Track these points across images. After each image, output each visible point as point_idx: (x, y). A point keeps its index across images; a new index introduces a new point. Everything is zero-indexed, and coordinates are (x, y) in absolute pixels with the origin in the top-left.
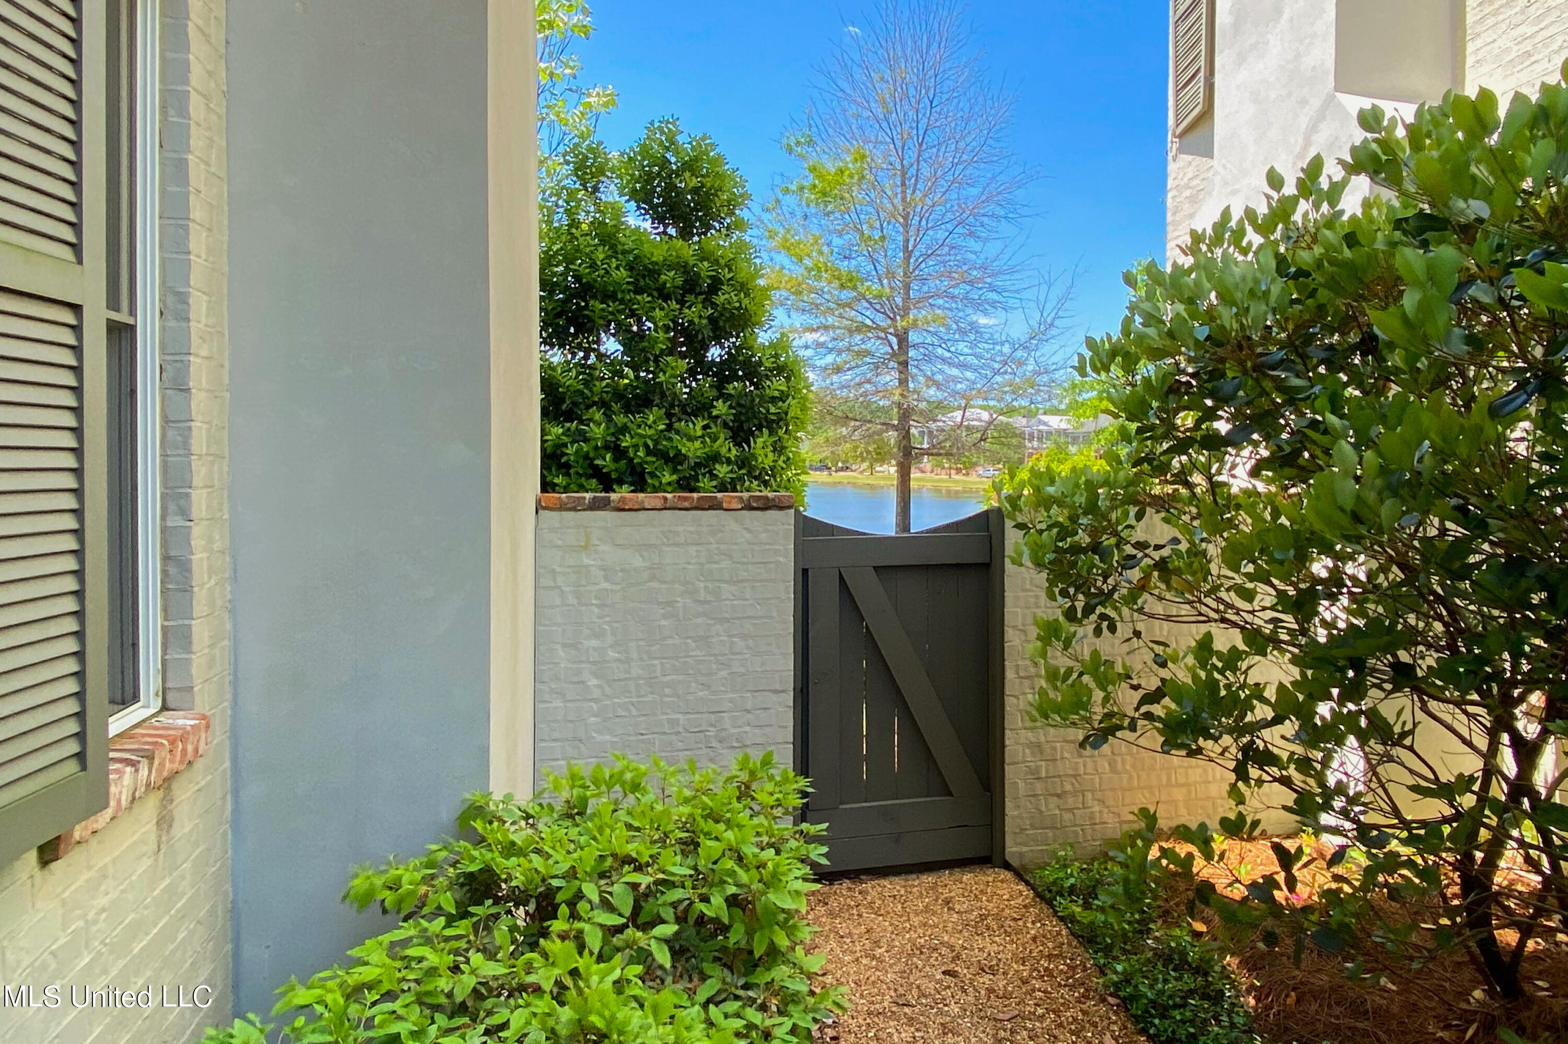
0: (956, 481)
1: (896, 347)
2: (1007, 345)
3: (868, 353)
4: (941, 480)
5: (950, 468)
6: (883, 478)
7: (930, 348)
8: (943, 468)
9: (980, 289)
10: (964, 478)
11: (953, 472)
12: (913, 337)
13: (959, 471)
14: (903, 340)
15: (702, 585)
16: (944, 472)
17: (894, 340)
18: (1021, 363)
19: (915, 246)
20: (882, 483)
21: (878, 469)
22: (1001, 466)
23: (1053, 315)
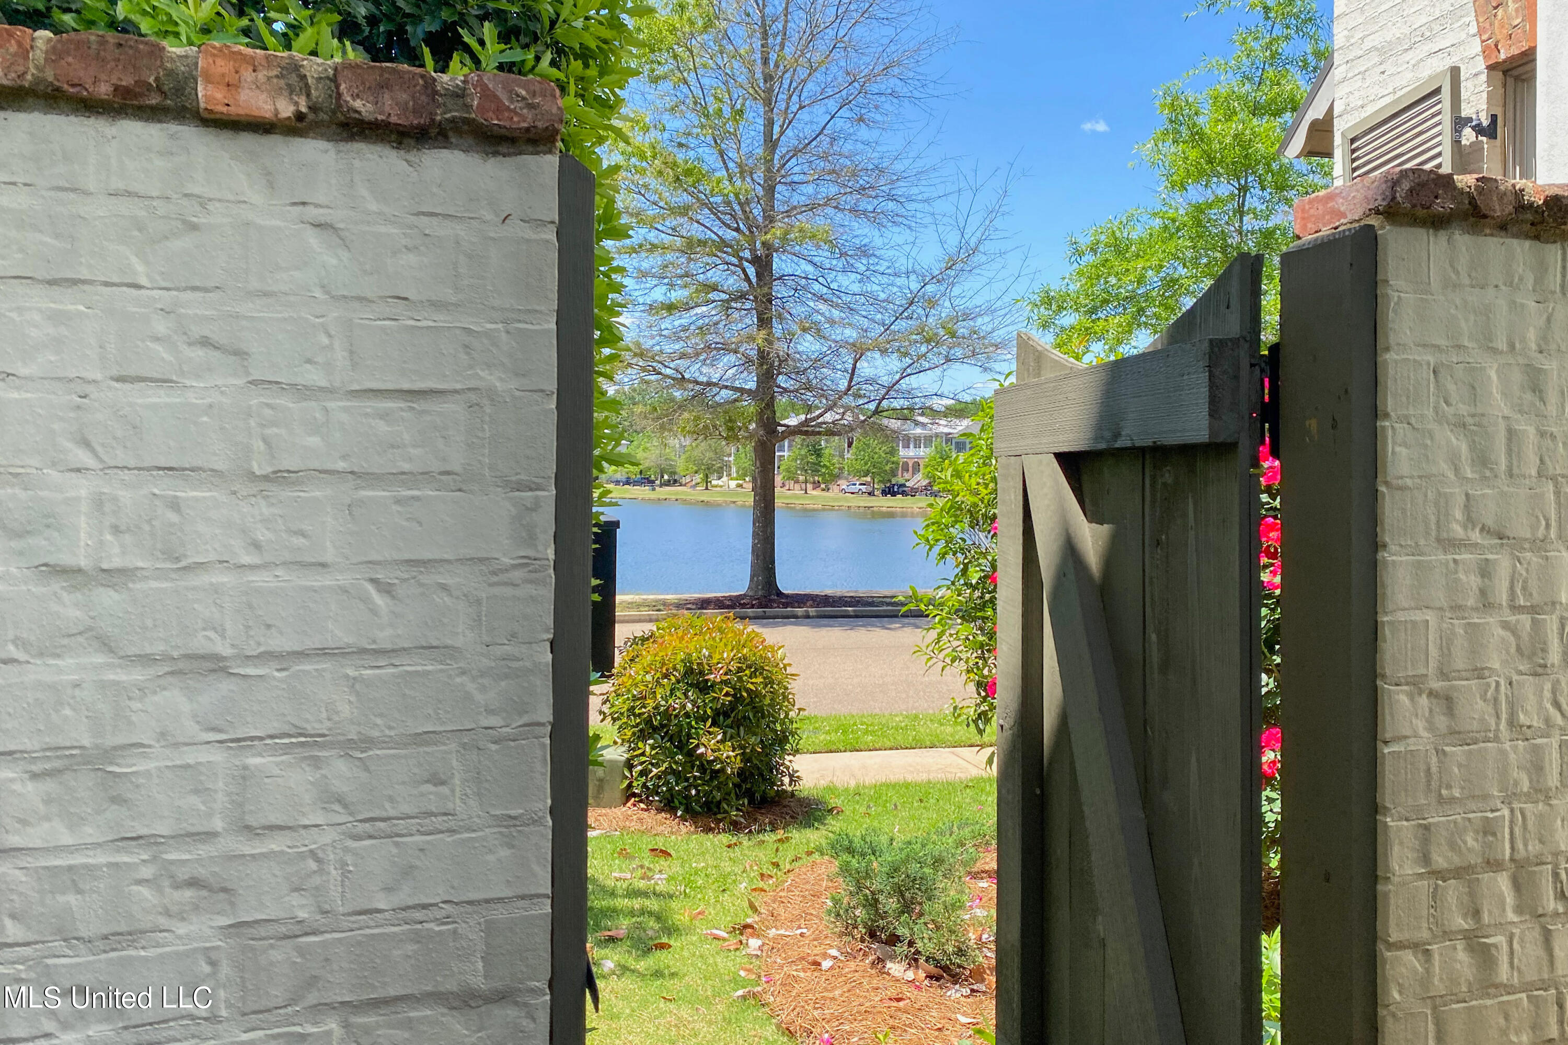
0: (813, 497)
1: (754, 280)
2: (913, 277)
3: (714, 288)
4: (796, 497)
5: (806, 482)
6: (723, 494)
7: (803, 282)
8: (797, 482)
9: (876, 197)
10: (825, 494)
11: (809, 486)
12: (780, 264)
13: (816, 485)
14: (763, 264)
15: (83, 488)
16: (797, 486)
17: (751, 271)
18: (932, 303)
19: (782, 133)
20: (719, 499)
21: (714, 482)
22: (869, 479)
23: (978, 234)
